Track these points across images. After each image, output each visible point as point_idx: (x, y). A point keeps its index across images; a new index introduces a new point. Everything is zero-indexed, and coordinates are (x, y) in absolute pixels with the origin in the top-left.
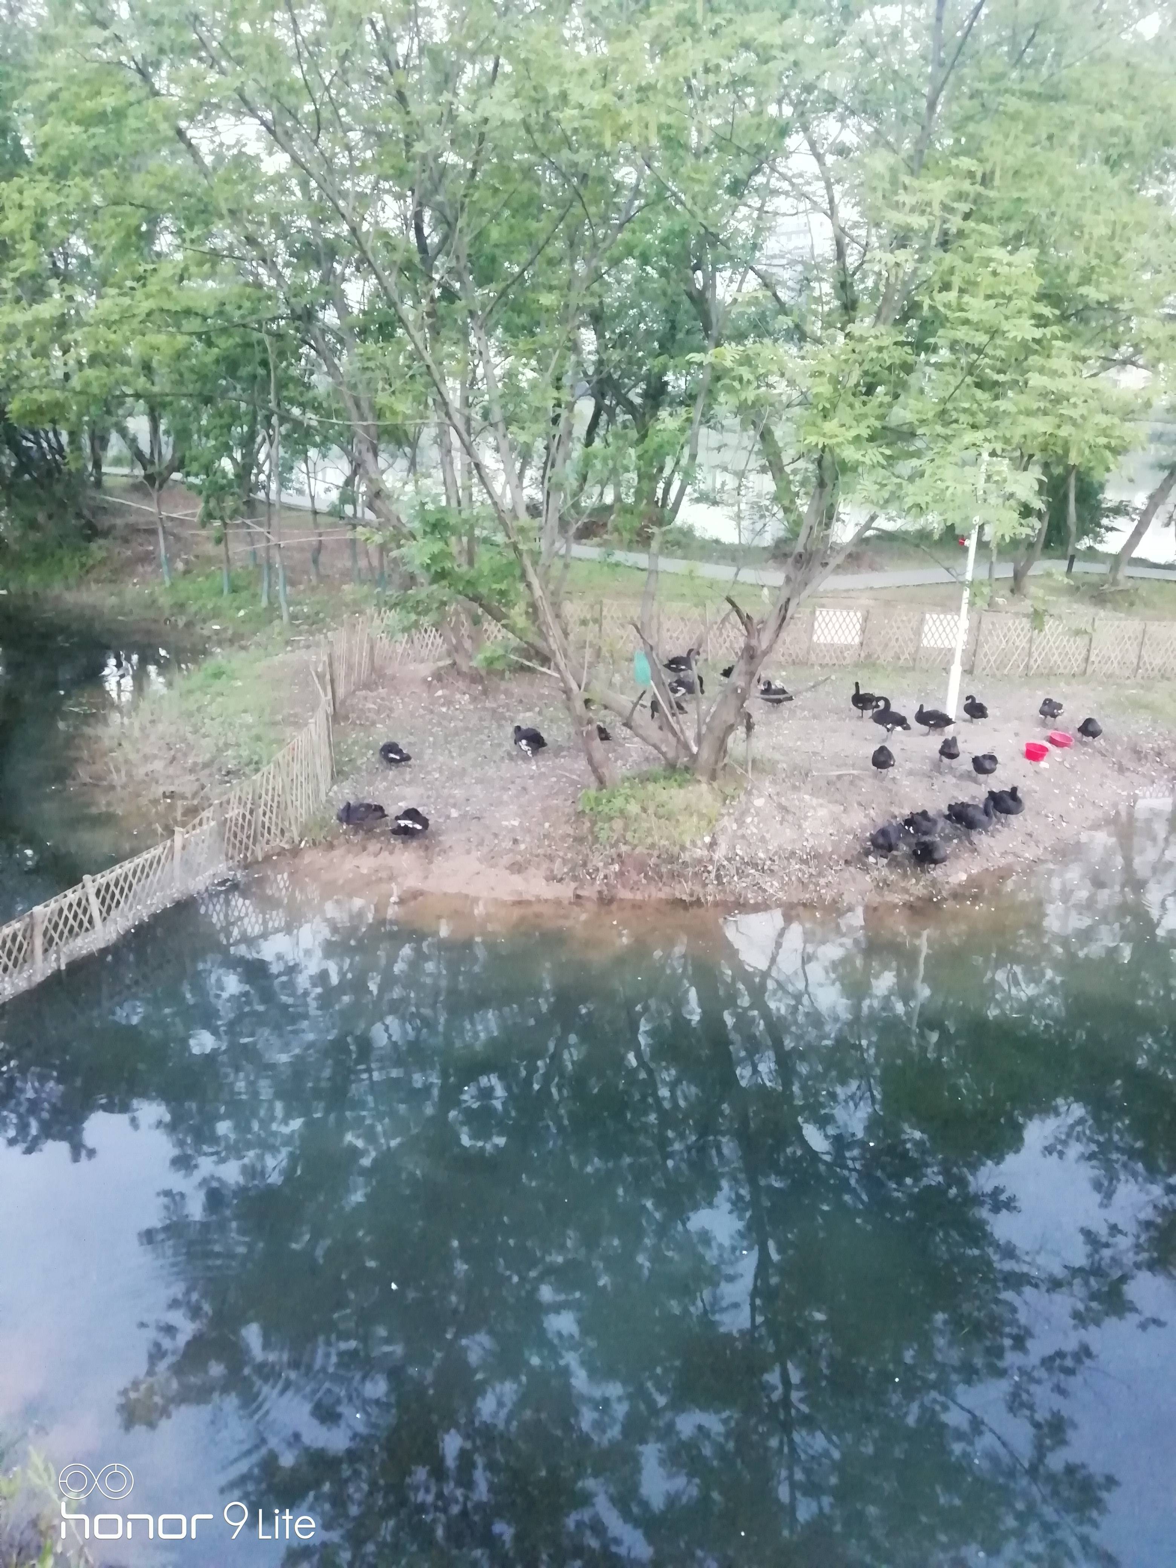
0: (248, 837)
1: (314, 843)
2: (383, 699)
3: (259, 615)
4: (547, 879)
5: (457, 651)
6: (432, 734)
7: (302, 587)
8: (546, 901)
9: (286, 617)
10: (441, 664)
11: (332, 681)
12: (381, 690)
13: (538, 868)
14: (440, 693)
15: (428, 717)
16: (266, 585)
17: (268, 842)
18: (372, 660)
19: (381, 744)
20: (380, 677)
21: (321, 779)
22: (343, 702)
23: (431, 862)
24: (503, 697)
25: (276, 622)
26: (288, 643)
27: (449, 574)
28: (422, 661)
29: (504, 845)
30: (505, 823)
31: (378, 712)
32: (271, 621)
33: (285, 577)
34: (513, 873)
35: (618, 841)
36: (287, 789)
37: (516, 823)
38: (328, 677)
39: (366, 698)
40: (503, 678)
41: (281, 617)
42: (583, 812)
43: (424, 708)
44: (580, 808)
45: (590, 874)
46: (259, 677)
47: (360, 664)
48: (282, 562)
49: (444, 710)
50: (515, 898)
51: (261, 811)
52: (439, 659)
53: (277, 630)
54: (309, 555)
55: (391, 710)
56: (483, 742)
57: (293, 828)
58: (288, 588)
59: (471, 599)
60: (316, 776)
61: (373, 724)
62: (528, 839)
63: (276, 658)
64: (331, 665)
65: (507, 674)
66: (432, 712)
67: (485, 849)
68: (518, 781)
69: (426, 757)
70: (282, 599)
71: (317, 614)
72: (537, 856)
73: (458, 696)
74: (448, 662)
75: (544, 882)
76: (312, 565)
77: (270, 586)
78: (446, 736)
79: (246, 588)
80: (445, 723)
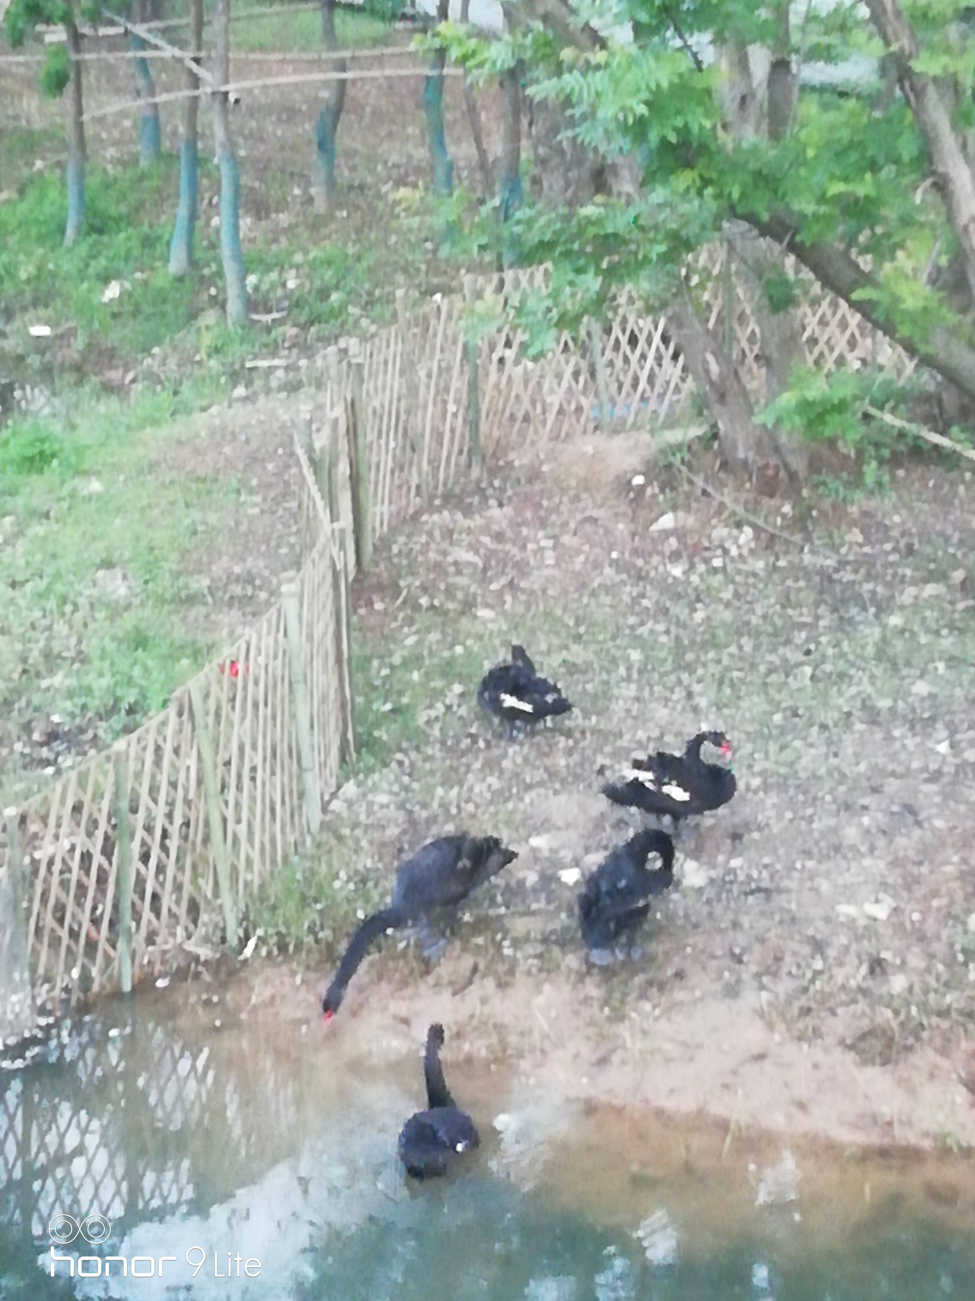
0: (96, 922)
1: (282, 948)
2: (499, 537)
3: (161, 298)
5: (722, 398)
6: (637, 641)
7: (284, 219)
9: (234, 306)
10: (675, 436)
11: (355, 480)
12: (495, 512)
13: (944, 1051)
14: (667, 521)
15: (628, 591)
16: (183, 211)
17: (150, 940)
18: (473, 425)
19: (487, 666)
20: (493, 472)
21: (310, 759)
22: (384, 544)
23: (618, 1017)
24: (856, 536)
25: (209, 317)
26: (235, 376)
27: (703, 149)
28: (618, 429)
29: (840, 975)
30: (846, 910)
31: (484, 576)
32: (194, 314)
33: (237, 188)
34: (866, 1061)
36: (213, 785)
37: (881, 912)
38: (343, 468)
39: (448, 534)
40: (857, 481)
41: (220, 303)
43: (614, 563)
46: (153, 466)
47: (438, 436)
48: (231, 145)
49: (677, 571)
50: (874, 1138)
51: (136, 848)
52: (670, 424)
53: (207, 339)
54: (308, 127)
55: (522, 568)
56: (788, 669)
57: (226, 898)
58: (246, 222)
59: (765, 230)
60: (296, 754)
61: (469, 605)
62: (916, 961)
63: (200, 420)
64: (353, 432)
65: (871, 470)
66: (640, 577)
67: (784, 986)
68: (892, 786)
69: (618, 707)
70: (226, 250)
71: (323, 294)
72: (945, 1014)
73: (720, 532)
74: (697, 431)
75: (961, 1096)
76: (314, 157)
77: (193, 216)
78: (679, 649)
79: (129, 220)
80: (679, 610)
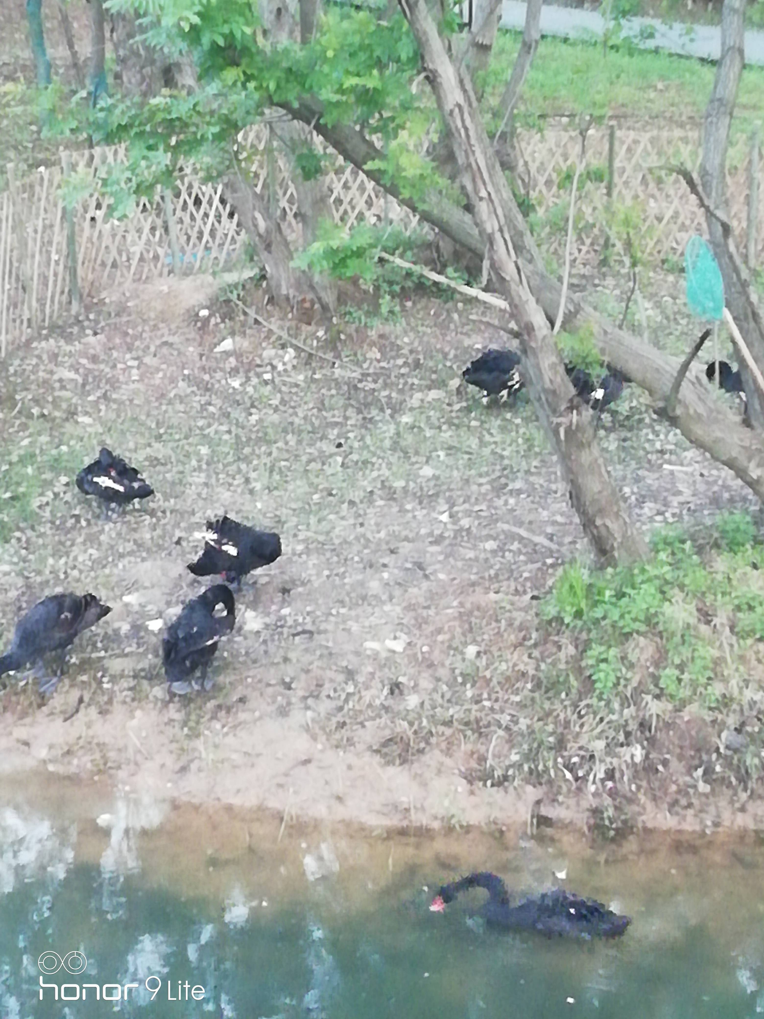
2: (94, 359)
4: (470, 778)
5: (268, 247)
6: (205, 439)
8: (467, 829)
10: (232, 277)
12: (91, 339)
13: (448, 752)
14: (227, 344)
15: (198, 400)
18: (72, 270)
20: (89, 308)
22: (3, 366)
23: (195, 734)
24: (375, 354)
27: (245, 51)
28: (187, 272)
29: (367, 696)
30: (371, 645)
31: (83, 390)
34: (388, 762)
35: (639, 691)
37: (398, 646)
39: (54, 357)
40: (374, 311)
42: (559, 619)
43: (187, 378)
44: (551, 611)
45: (571, 768)
47: (44, 280)
49: (236, 383)
50: (395, 821)
52: (228, 269)
55: (114, 383)
56: (324, 459)
59: (296, 115)
61: (71, 414)
62: (425, 683)
65: (386, 302)
66: (207, 389)
67: (325, 706)
68: (405, 548)
69: (191, 491)
72: (448, 723)
73: (269, 353)
74: (249, 273)
75: (462, 786)
78: (238, 445)
80: (237, 414)
